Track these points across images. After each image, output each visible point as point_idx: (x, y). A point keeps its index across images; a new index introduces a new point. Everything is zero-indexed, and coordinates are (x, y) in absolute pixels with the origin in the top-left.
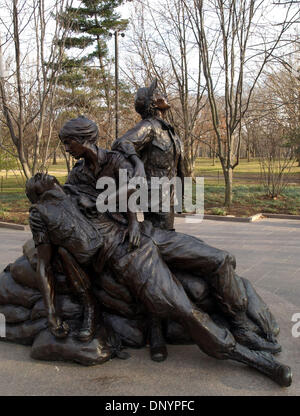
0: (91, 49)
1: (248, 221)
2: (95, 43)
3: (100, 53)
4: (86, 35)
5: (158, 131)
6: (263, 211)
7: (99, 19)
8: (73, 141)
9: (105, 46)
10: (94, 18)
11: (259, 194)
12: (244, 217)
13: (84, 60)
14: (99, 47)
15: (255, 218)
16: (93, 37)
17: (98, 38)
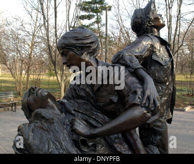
0: (94, 20)
1: (184, 111)
2: (96, 17)
3: (98, 22)
4: (91, 13)
5: (157, 45)
6: (191, 105)
7: (98, 5)
8: (71, 53)
9: (100, 18)
10: (95, 5)
11: (184, 93)
12: (180, 108)
13: (91, 25)
14: (97, 18)
15: (188, 109)
16: (95, 14)
17: (97, 15)
